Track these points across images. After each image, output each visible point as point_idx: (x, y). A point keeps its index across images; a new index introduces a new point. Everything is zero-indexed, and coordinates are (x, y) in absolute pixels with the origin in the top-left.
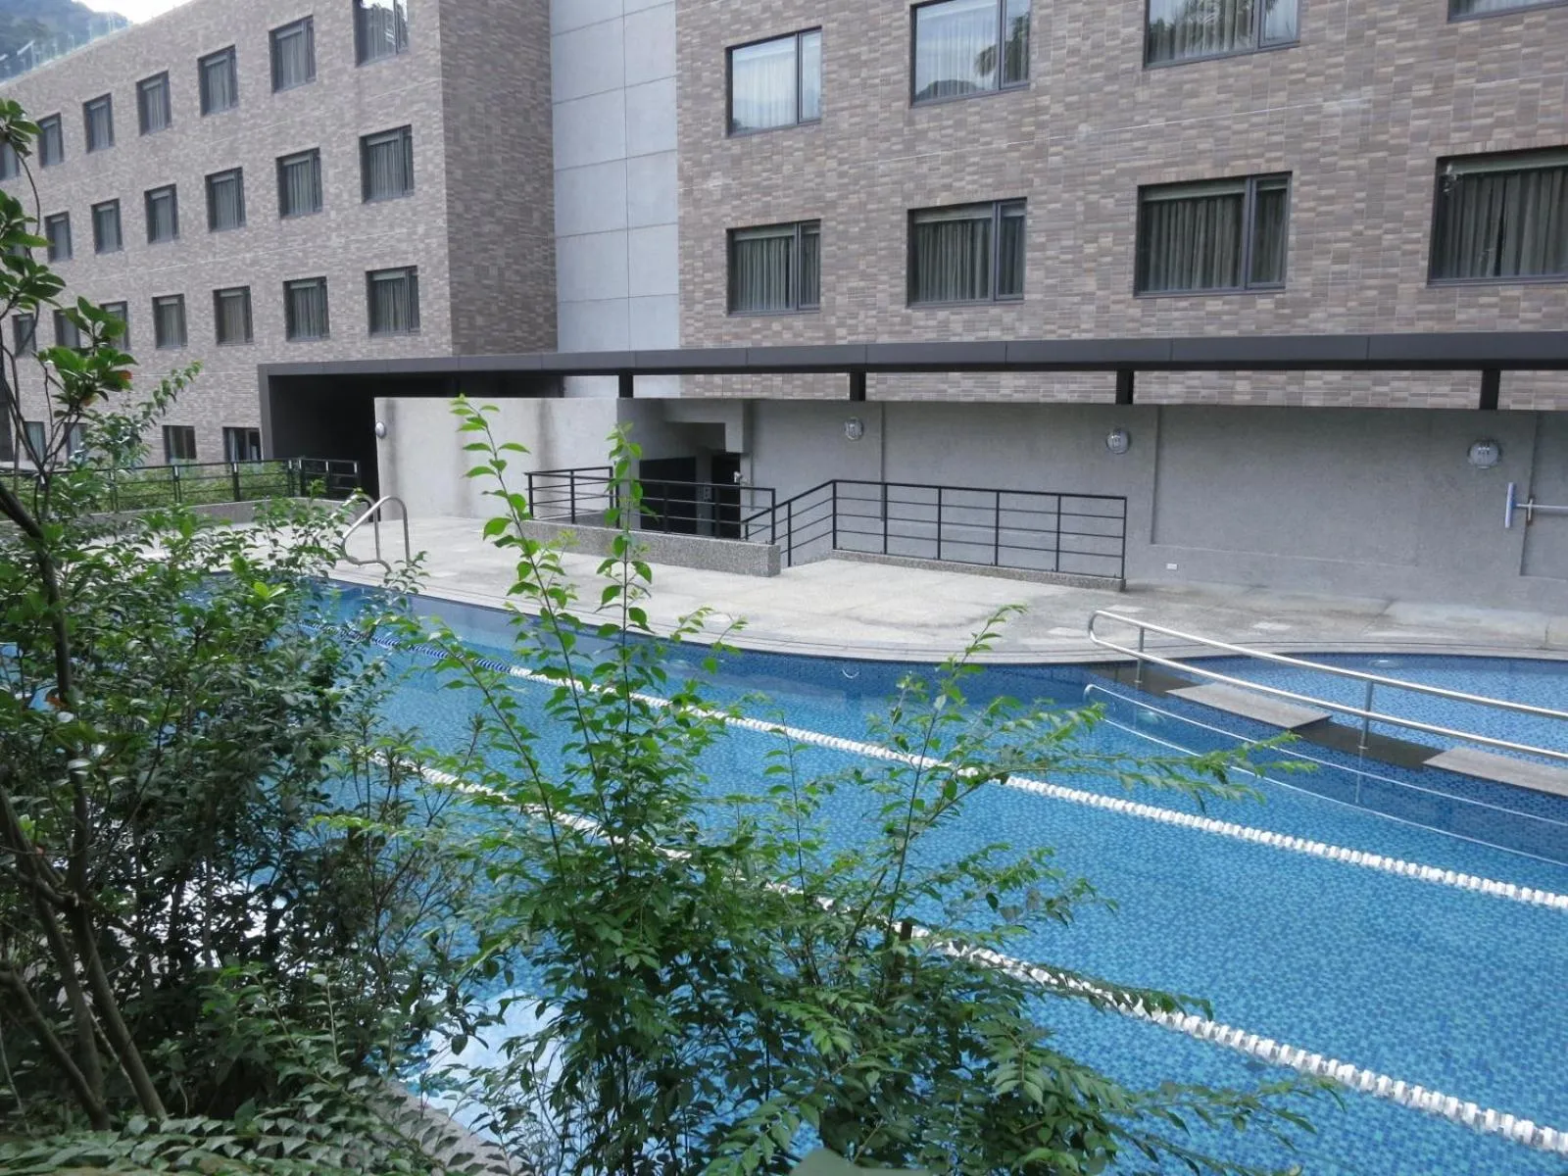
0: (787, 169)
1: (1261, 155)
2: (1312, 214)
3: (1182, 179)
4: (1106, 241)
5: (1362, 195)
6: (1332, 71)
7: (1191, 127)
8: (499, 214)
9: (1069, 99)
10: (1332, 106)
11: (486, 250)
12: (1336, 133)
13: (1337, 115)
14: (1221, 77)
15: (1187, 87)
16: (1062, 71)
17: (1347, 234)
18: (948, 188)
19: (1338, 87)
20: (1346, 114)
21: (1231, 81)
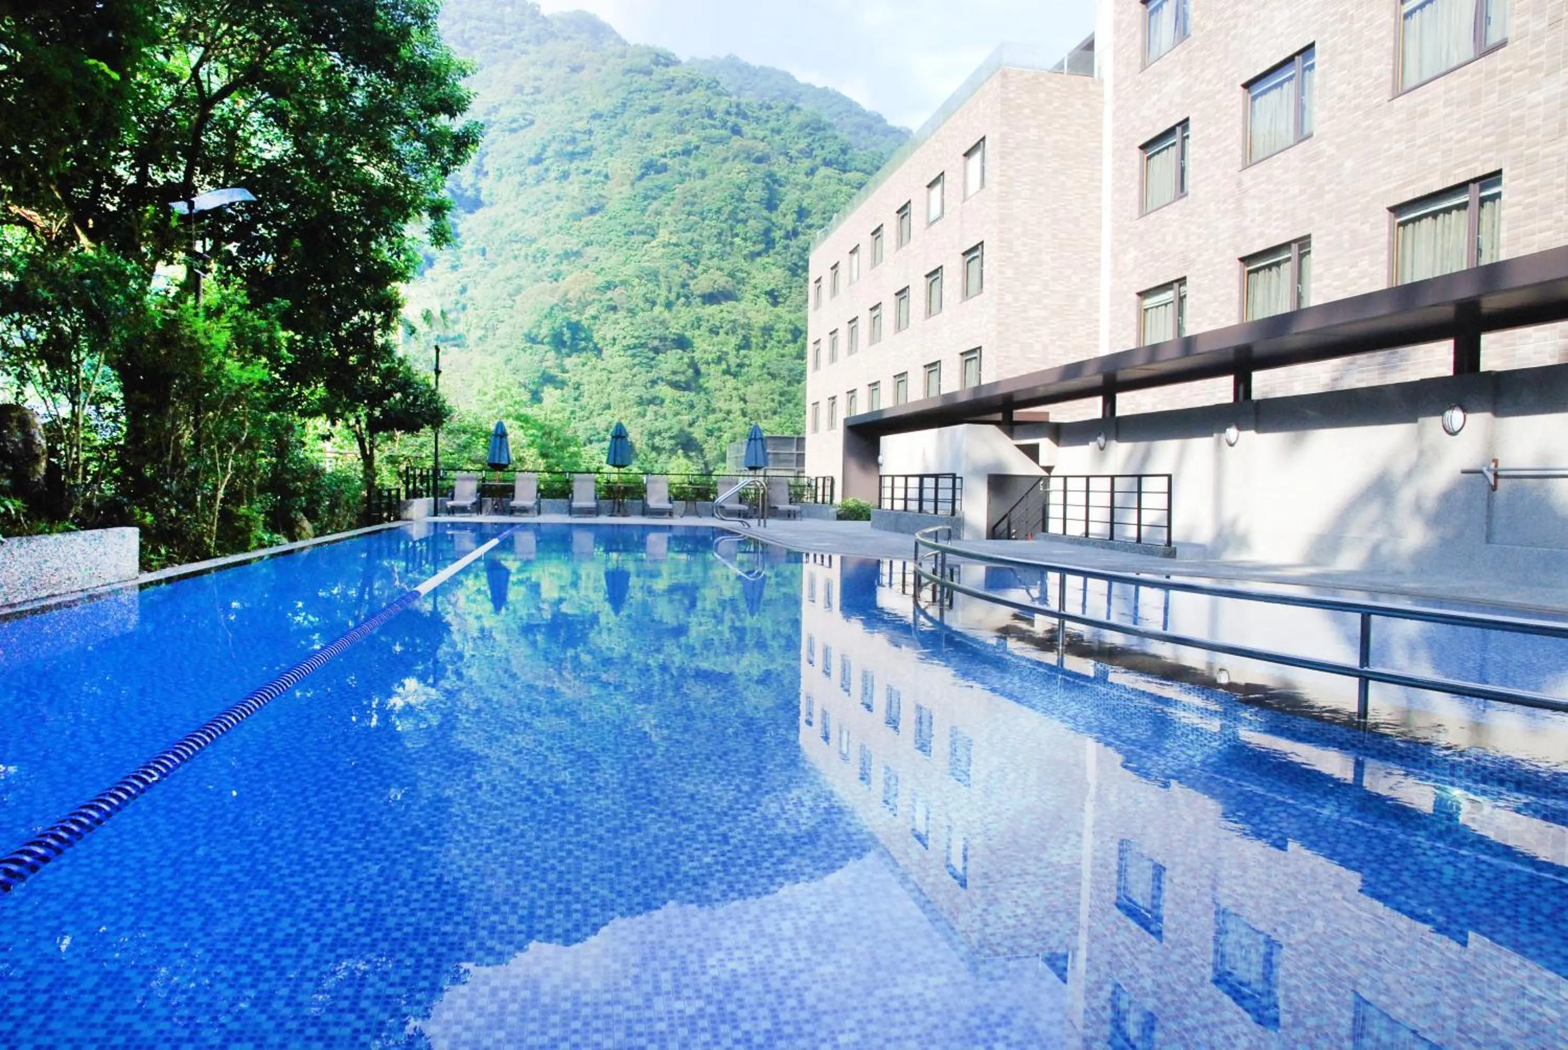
0: (1169, 238)
1: (1475, 159)
2: (1519, 208)
3: (1418, 195)
4: (1364, 264)
5: (1561, 180)
6: (1534, 62)
7: (1424, 145)
8: (1045, 301)
9: (1339, 140)
10: (1537, 97)
11: (1031, 331)
12: (1538, 122)
13: (1539, 104)
14: (1446, 93)
15: (1420, 109)
16: (1333, 117)
17: (1549, 222)
18: (1261, 235)
19: (1540, 76)
20: (1547, 101)
21: (1453, 93)
